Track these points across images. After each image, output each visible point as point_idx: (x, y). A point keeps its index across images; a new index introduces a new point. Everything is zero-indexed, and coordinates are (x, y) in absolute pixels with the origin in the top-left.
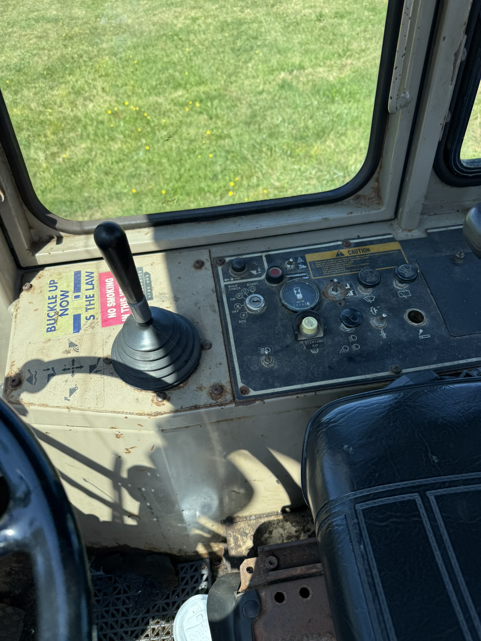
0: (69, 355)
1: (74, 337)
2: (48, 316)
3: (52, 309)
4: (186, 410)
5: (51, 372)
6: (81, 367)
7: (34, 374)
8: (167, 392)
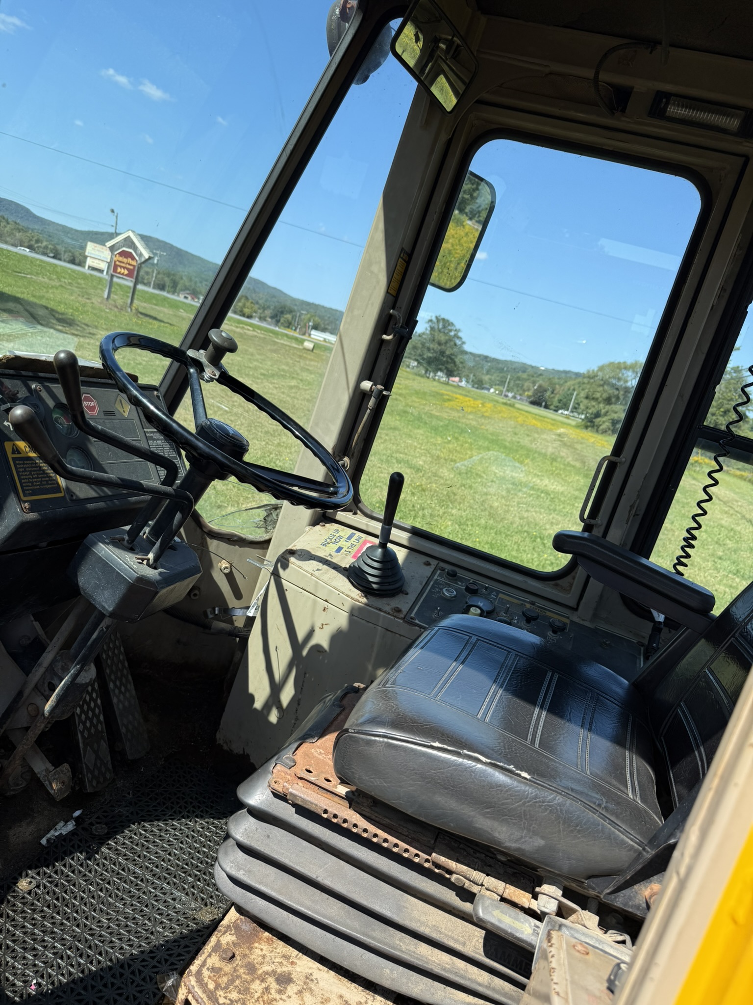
0: (326, 558)
2: (326, 540)
3: (329, 539)
4: (373, 607)
5: (312, 558)
6: (329, 565)
7: (303, 554)
8: (369, 593)
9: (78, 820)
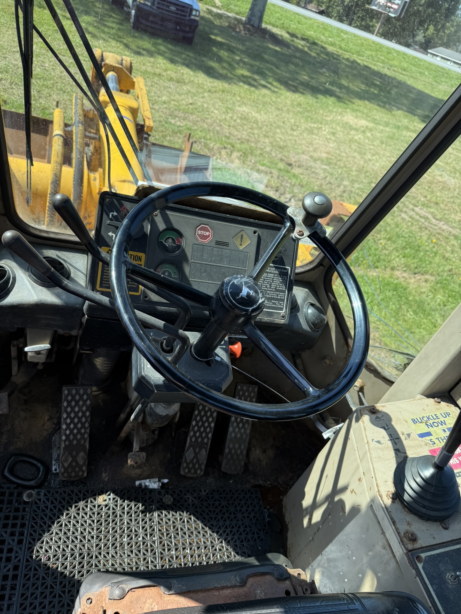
0: (401, 436)
1: (414, 435)
2: (423, 417)
3: (428, 418)
4: (389, 515)
5: (387, 428)
6: (396, 444)
7: (382, 419)
8: (398, 500)
9: (163, 484)
